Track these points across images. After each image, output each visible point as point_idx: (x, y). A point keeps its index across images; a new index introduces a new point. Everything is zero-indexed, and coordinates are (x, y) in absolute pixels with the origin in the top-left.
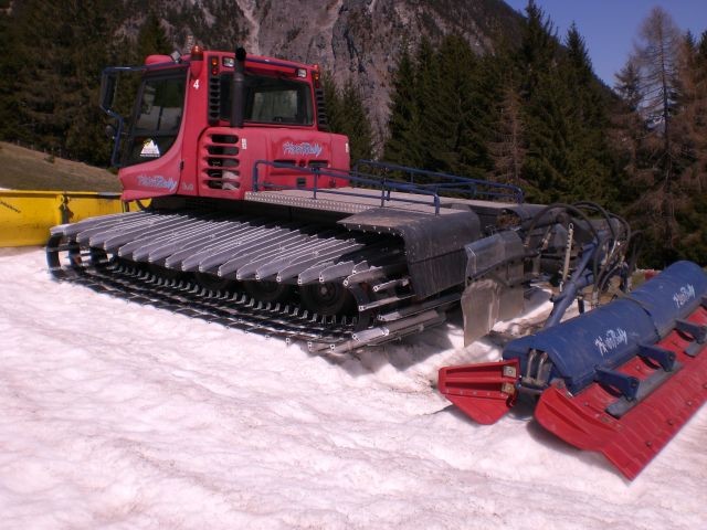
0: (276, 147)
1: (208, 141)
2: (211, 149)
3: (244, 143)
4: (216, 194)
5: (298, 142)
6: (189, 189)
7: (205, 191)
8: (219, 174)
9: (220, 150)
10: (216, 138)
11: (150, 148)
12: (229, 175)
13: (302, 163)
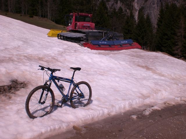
0: (82, 24)
1: (74, 23)
2: (75, 24)
3: (78, 24)
4: (75, 30)
5: (86, 24)
6: (73, 29)
7: (74, 29)
8: (76, 27)
9: (76, 25)
10: (75, 23)
11: (70, 24)
12: (77, 28)
13: (86, 26)
